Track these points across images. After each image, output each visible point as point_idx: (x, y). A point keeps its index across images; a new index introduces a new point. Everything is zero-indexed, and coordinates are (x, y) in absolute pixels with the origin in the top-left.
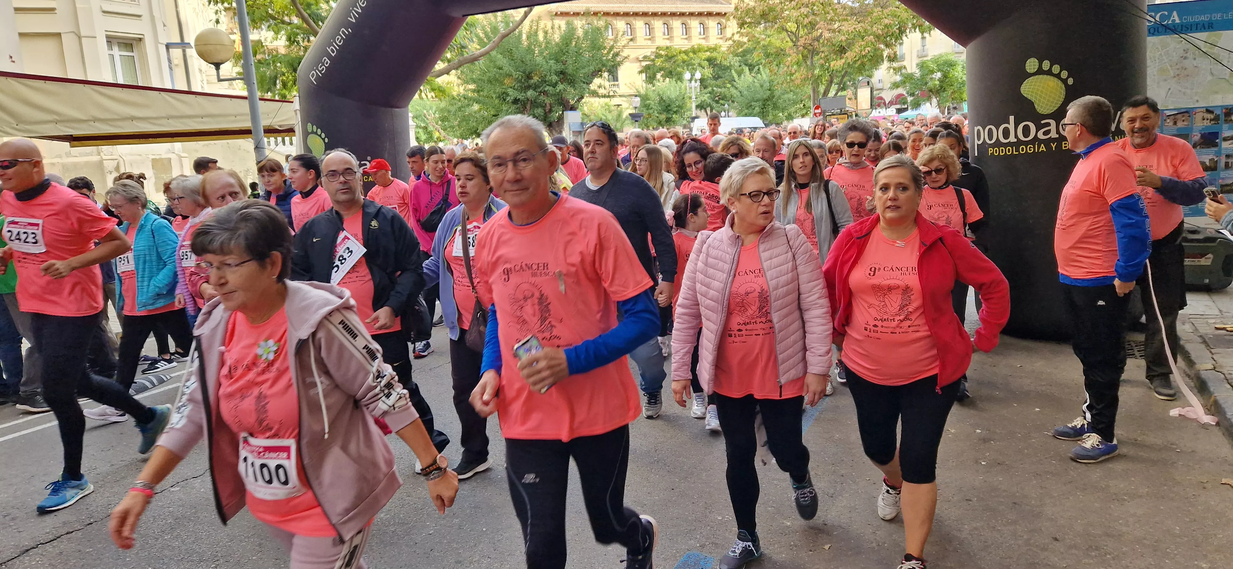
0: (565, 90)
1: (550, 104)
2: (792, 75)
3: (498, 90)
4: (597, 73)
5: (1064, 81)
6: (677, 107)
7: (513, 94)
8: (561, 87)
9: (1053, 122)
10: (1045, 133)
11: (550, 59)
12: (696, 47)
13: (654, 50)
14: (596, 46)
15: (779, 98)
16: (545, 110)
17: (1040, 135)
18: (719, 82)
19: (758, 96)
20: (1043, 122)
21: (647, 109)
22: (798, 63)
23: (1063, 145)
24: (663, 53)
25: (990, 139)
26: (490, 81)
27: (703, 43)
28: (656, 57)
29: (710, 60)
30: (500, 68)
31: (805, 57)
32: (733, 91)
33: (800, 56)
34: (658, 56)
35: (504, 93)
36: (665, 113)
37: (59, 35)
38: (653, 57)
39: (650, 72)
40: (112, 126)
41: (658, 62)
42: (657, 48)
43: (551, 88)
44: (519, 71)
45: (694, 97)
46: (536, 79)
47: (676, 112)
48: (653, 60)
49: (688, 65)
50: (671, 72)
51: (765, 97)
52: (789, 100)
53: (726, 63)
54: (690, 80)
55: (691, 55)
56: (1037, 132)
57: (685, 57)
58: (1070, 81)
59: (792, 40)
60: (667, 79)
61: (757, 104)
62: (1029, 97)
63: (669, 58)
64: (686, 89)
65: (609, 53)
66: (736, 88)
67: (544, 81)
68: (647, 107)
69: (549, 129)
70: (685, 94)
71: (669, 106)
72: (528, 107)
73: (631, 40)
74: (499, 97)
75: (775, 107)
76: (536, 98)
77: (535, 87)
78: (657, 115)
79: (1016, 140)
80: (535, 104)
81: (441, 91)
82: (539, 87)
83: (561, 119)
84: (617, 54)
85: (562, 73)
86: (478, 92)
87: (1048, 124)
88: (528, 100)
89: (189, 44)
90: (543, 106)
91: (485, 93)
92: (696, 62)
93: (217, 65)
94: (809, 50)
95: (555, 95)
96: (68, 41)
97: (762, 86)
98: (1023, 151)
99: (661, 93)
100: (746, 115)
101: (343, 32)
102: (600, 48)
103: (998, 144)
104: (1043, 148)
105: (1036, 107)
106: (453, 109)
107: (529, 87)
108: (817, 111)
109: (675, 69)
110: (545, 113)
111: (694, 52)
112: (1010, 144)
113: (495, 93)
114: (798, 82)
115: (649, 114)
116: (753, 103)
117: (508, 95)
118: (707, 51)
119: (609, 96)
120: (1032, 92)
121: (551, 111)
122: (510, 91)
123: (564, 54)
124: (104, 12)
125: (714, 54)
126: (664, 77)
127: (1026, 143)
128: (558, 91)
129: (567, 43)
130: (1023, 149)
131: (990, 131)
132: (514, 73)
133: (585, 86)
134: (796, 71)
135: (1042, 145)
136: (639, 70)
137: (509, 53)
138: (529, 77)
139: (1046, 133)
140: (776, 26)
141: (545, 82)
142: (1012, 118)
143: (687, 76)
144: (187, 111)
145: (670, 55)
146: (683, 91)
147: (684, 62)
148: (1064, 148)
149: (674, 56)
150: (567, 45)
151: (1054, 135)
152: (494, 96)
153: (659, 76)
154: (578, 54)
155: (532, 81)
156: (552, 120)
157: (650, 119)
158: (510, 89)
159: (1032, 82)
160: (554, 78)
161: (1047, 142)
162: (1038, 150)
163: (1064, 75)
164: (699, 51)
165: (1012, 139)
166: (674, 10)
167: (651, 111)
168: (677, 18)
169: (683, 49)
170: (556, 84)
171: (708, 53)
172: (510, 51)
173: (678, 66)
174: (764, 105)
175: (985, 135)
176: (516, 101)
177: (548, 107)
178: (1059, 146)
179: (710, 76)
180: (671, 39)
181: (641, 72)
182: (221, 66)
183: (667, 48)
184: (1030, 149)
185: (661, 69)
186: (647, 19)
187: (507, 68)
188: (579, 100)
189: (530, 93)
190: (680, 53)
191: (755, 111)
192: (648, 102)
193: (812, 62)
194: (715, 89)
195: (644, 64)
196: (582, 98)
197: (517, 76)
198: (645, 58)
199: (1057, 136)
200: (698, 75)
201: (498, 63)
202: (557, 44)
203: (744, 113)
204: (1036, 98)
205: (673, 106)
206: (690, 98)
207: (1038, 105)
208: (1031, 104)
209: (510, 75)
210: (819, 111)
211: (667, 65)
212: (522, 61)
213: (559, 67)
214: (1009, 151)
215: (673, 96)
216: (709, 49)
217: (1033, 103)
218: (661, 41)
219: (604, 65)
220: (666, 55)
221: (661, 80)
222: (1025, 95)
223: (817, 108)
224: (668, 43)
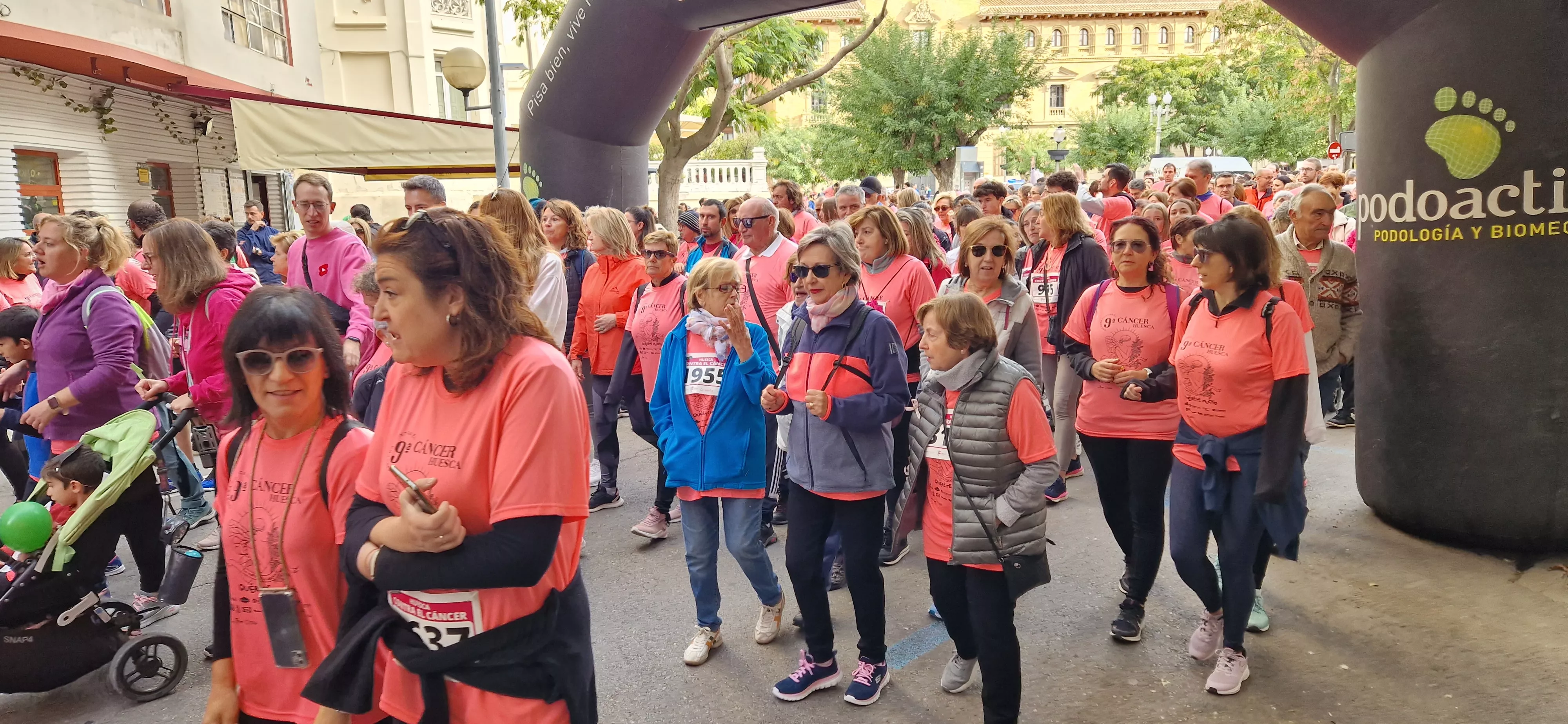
0: (957, 119)
1: (940, 136)
2: (1301, 98)
3: (875, 119)
4: (1006, 97)
5: (1500, 126)
6: (1135, 140)
7: (892, 124)
8: (953, 115)
9: (1477, 194)
10: (1463, 210)
11: (942, 79)
12: (1177, 58)
13: (1117, 64)
14: (1007, 61)
15: (1289, 130)
16: (933, 146)
17: (1455, 214)
18: (1205, 108)
19: (1257, 127)
20: (1459, 192)
21: (1091, 144)
22: (1310, 83)
23: (1494, 231)
24: (1129, 68)
25: (1378, 214)
26: (865, 108)
27: (1190, 54)
28: (1119, 73)
29: (1193, 77)
30: (878, 92)
31: (1323, 74)
32: (1219, 122)
33: (1315, 72)
34: (1121, 72)
35: (882, 123)
36: (1116, 150)
37: (385, 55)
38: (1114, 73)
39: (1107, 93)
40: (371, 159)
41: (1121, 80)
42: (1120, 62)
43: (940, 117)
44: (901, 95)
45: (1159, 128)
46: (922, 104)
47: (1132, 149)
48: (1113, 78)
49: (1162, 84)
50: (1137, 93)
51: (1266, 128)
52: (1304, 133)
53: (1219, 81)
54: (1157, 104)
55: (1168, 70)
56: (1449, 208)
57: (1159, 73)
58: (1510, 126)
59: (1306, 49)
60: (1131, 103)
61: (1254, 139)
62: (1439, 151)
63: (1136, 75)
64: (1149, 118)
65: (1024, 70)
66: (1223, 115)
67: (931, 107)
68: (1091, 141)
69: (937, 170)
70: (1148, 123)
71: (1123, 139)
72: (912, 141)
73: (1059, 51)
74: (875, 128)
75: (1281, 143)
76: (922, 130)
77: (919, 116)
78: (1105, 152)
79: (1414, 219)
80: (921, 136)
81: (760, 121)
82: (926, 116)
83: (952, 157)
84: (1036, 73)
85: (957, 97)
86: (857, 121)
87: (1469, 196)
88: (910, 130)
89: (522, 64)
90: (931, 140)
91: (861, 122)
92: (1175, 79)
93: (466, 91)
94: (1331, 64)
95: (945, 125)
96: (396, 61)
97: (1263, 114)
98: (1424, 237)
99: (1113, 122)
100: (1236, 154)
101: (562, 51)
102: (1012, 65)
103: (1388, 224)
104: (1458, 234)
105: (1450, 166)
106: (826, 141)
107: (914, 115)
108: (1332, 151)
109: (1143, 89)
110: (933, 150)
111: (1174, 67)
112: (1406, 225)
113: (870, 122)
114: (1311, 108)
115: (1093, 151)
116: (1246, 138)
117: (886, 126)
118: (1192, 65)
119: (1021, 127)
120: (1443, 143)
121: (940, 146)
122: (888, 121)
123: (961, 72)
124: (434, 28)
125: (1202, 70)
126: (1127, 100)
127: (1430, 225)
128: (948, 120)
129: (965, 59)
130: (1425, 234)
131: (1378, 203)
132: (894, 98)
133: (986, 114)
134: (1307, 93)
135: (1457, 229)
136: (1094, 91)
137: (889, 72)
138: (913, 103)
139: (1465, 210)
140: (1278, 31)
141: (934, 108)
142: (1410, 184)
143: (1152, 99)
144: (451, 144)
145: (1137, 70)
146: (1145, 120)
147: (1156, 79)
148: (1494, 236)
149: (1144, 71)
150: (967, 60)
151: (1477, 213)
152: (869, 126)
153: (1120, 98)
154: (981, 70)
155: (917, 108)
156: (941, 157)
157: (1094, 158)
158: (888, 118)
159: (1444, 126)
160: (945, 104)
161: (1466, 225)
162: (1451, 235)
163: (1500, 114)
164: (1181, 64)
165: (1409, 217)
166: (1151, 10)
167: (1096, 147)
168: (1155, 20)
169: (1158, 63)
170: (948, 110)
171: (1194, 68)
172: (891, 70)
173: (1147, 84)
174: (1264, 140)
175: (1370, 209)
176: (895, 134)
177: (937, 141)
178: (1486, 233)
179: (1194, 99)
180: (1143, 47)
181: (1096, 93)
182: (471, 92)
183: (1135, 61)
184: (1436, 235)
185: (1123, 90)
186: (1111, 23)
187: (886, 91)
188: (978, 133)
189: (913, 123)
190: (1152, 68)
191: (1249, 149)
192: (1092, 135)
193: (1334, 80)
194: (1192, 116)
195: (1102, 82)
196: (984, 129)
197: (897, 101)
198: (1103, 74)
199: (1484, 216)
200: (1167, 98)
201: (875, 85)
202: (953, 60)
203: (1232, 151)
204: (1450, 152)
205: (1129, 139)
206: (1154, 129)
207: (1453, 165)
208: (1439, 161)
209: (888, 100)
210: (1338, 150)
211: (1133, 84)
212: (906, 82)
213: (954, 89)
214: (1406, 236)
215: (1130, 128)
216: (1196, 63)
217: (1444, 161)
218: (1128, 51)
219: (1015, 87)
220: (1133, 71)
221: (1123, 103)
222: (1433, 147)
223: (1334, 146)
224: (1138, 54)
